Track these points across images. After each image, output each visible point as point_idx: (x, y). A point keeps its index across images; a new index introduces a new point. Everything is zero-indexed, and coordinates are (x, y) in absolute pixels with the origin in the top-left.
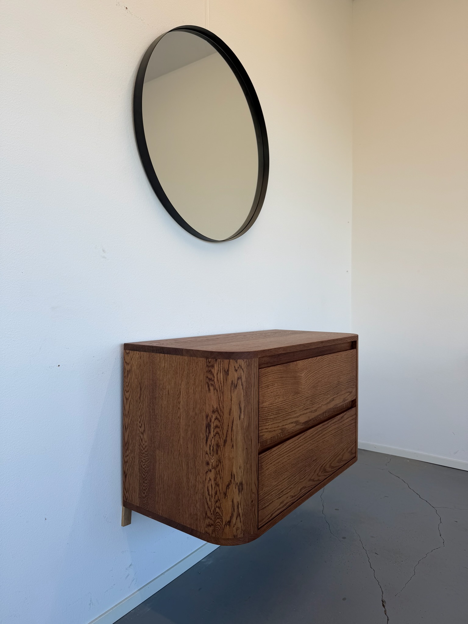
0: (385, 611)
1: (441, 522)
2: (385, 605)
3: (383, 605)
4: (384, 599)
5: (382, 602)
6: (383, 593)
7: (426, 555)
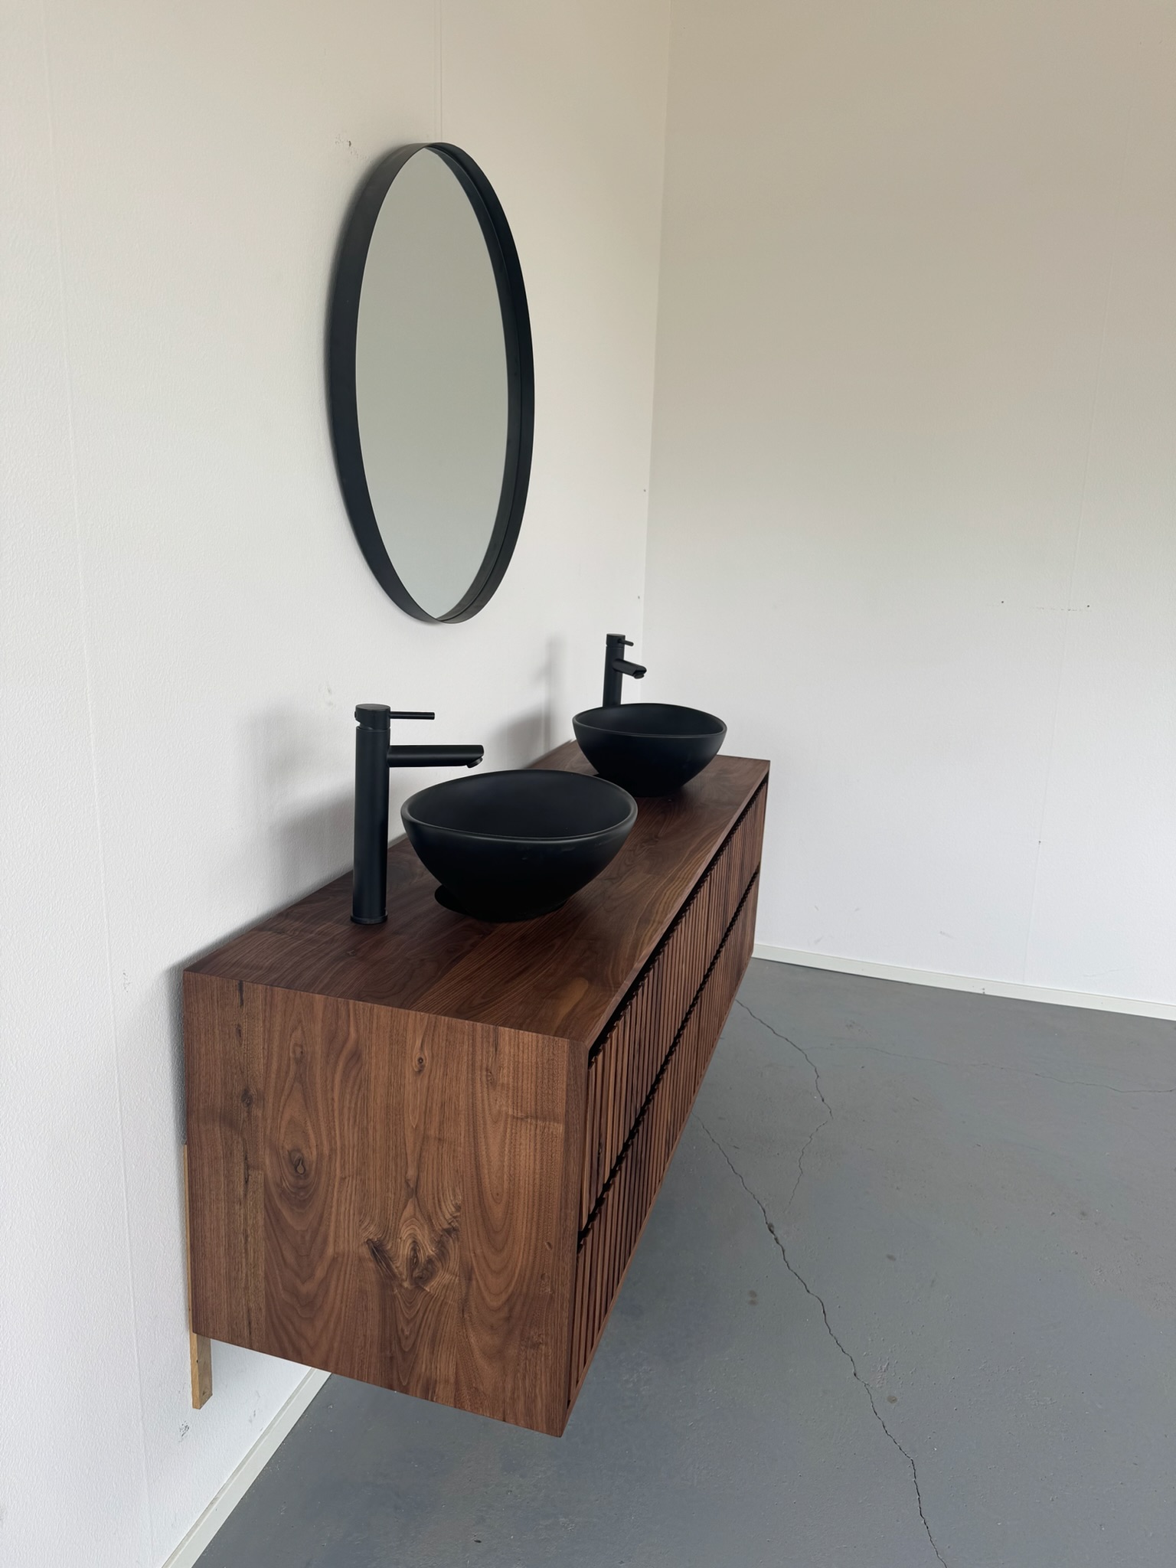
0: (776, 1239)
1: (818, 1076)
2: (772, 1229)
3: (772, 1232)
4: (771, 1222)
5: (767, 1227)
6: (764, 1212)
7: (811, 1137)
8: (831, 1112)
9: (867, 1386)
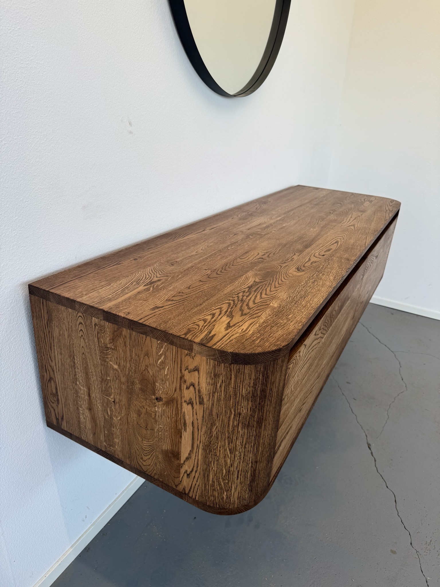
0: (372, 453)
1: (401, 367)
2: (370, 447)
4: (370, 442)
5: (367, 445)
6: (367, 436)
7: (395, 399)
8: (406, 386)
9: (418, 553)
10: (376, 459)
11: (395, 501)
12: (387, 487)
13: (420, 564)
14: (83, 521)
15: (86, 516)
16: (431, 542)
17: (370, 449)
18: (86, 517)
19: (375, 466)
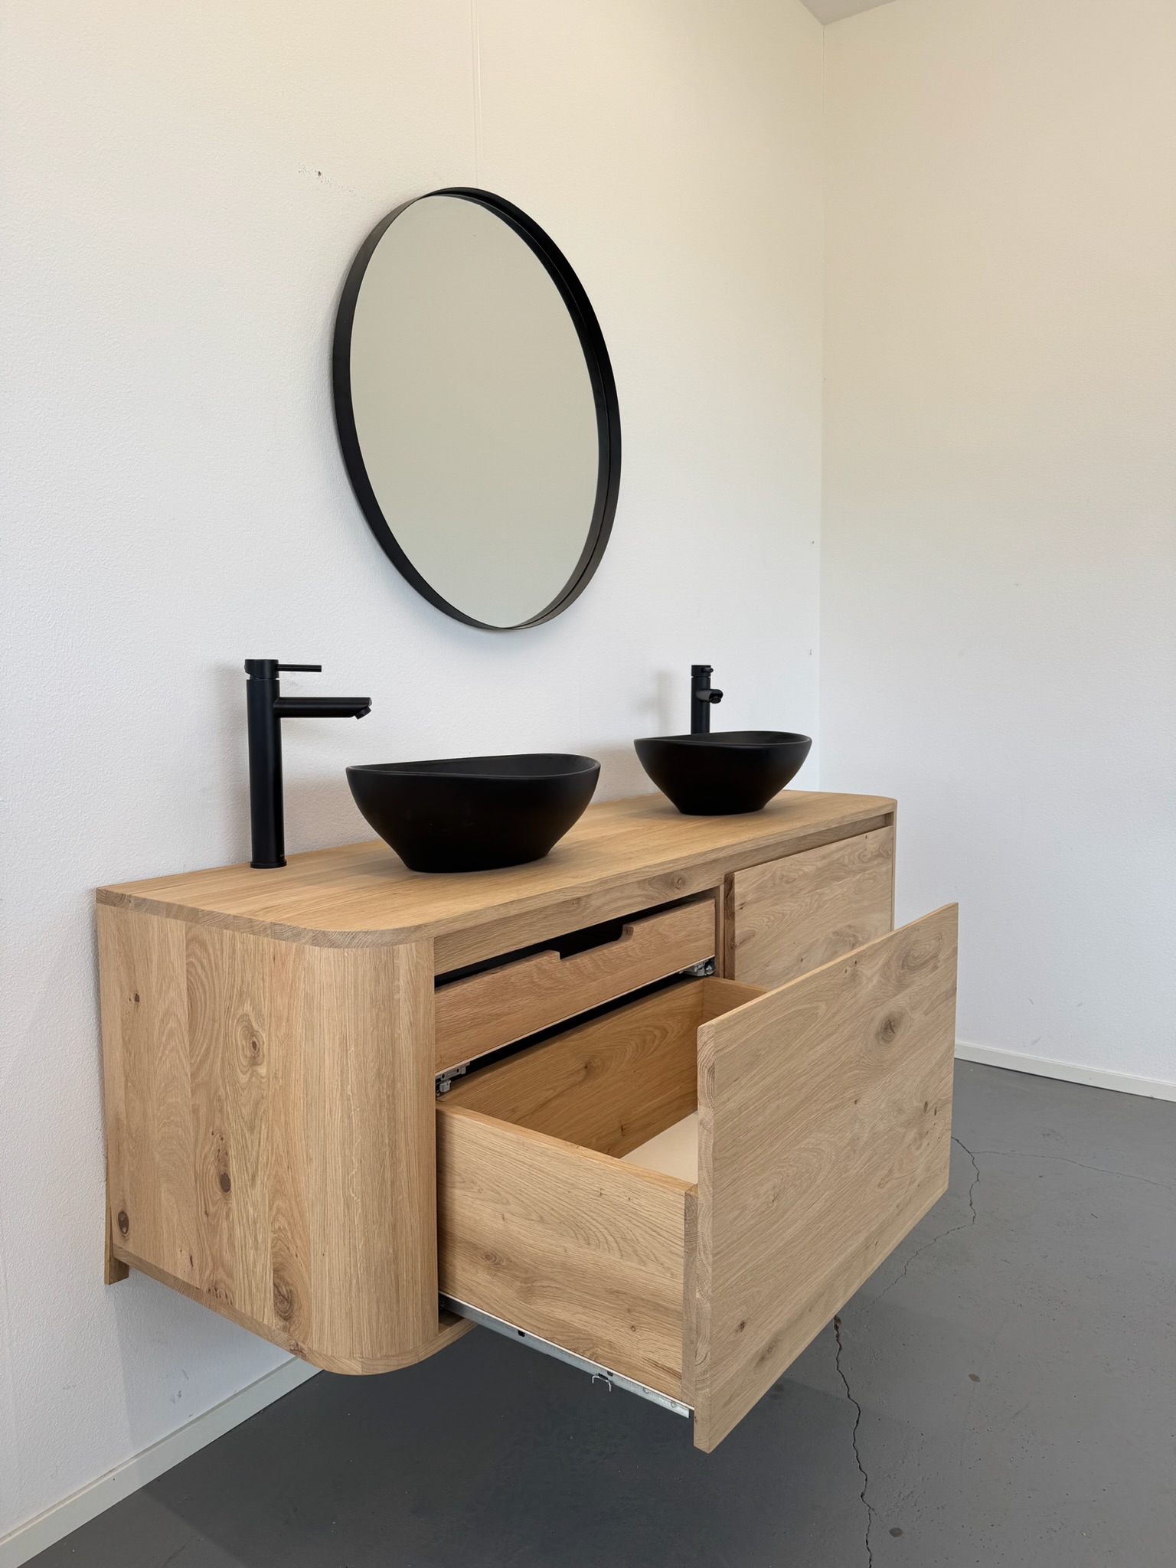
0: (838, 1336)
1: (977, 1180)
2: (838, 1325)
7: (935, 1240)
8: (974, 1217)
9: (871, 1511)
10: (843, 1347)
11: (858, 1421)
12: (849, 1396)
13: (868, 1530)
14: (174, 1402)
15: (180, 1392)
16: (911, 1495)
17: (836, 1327)
18: (180, 1396)
19: (837, 1359)
